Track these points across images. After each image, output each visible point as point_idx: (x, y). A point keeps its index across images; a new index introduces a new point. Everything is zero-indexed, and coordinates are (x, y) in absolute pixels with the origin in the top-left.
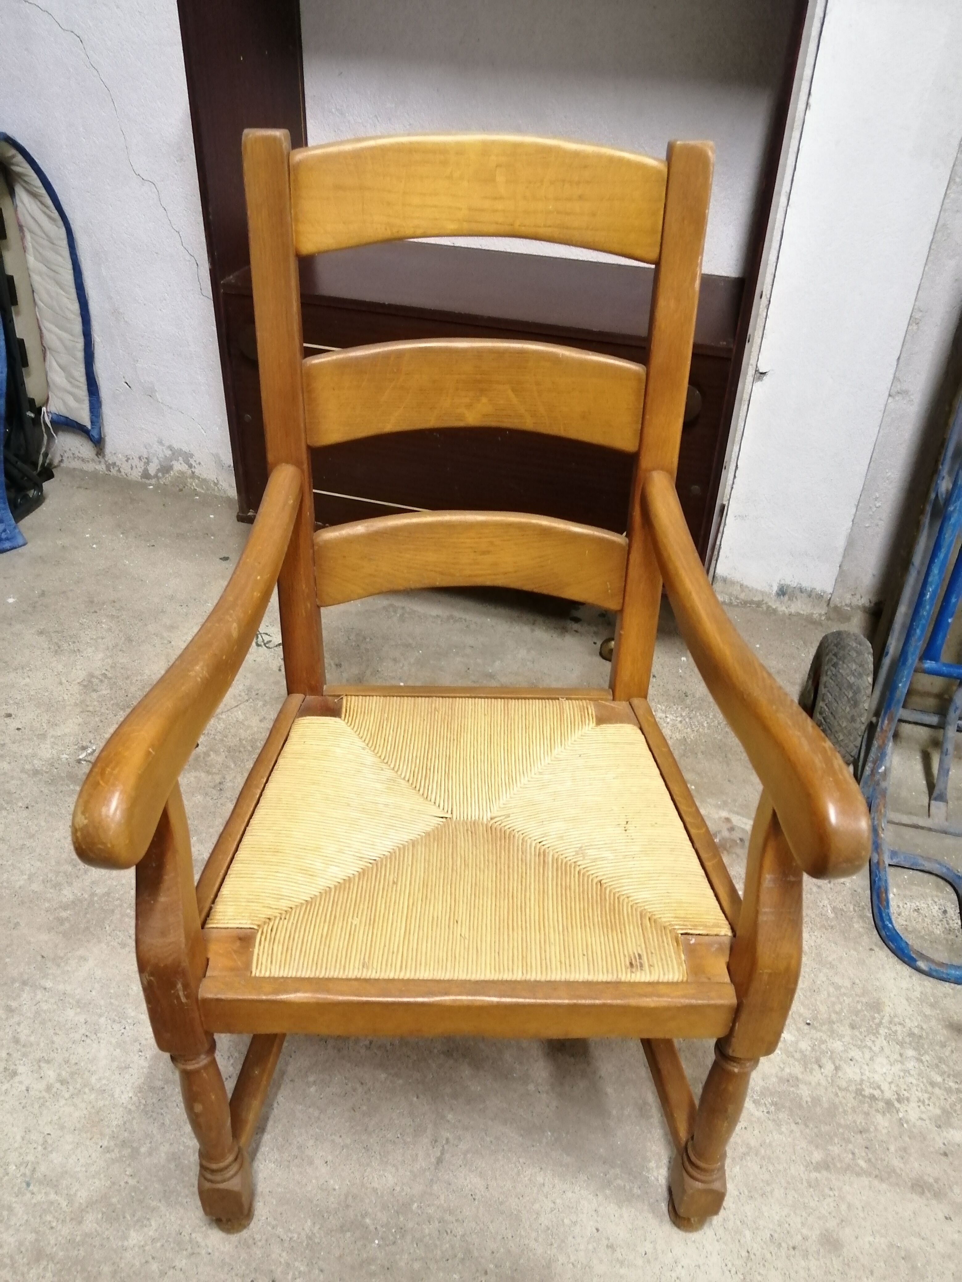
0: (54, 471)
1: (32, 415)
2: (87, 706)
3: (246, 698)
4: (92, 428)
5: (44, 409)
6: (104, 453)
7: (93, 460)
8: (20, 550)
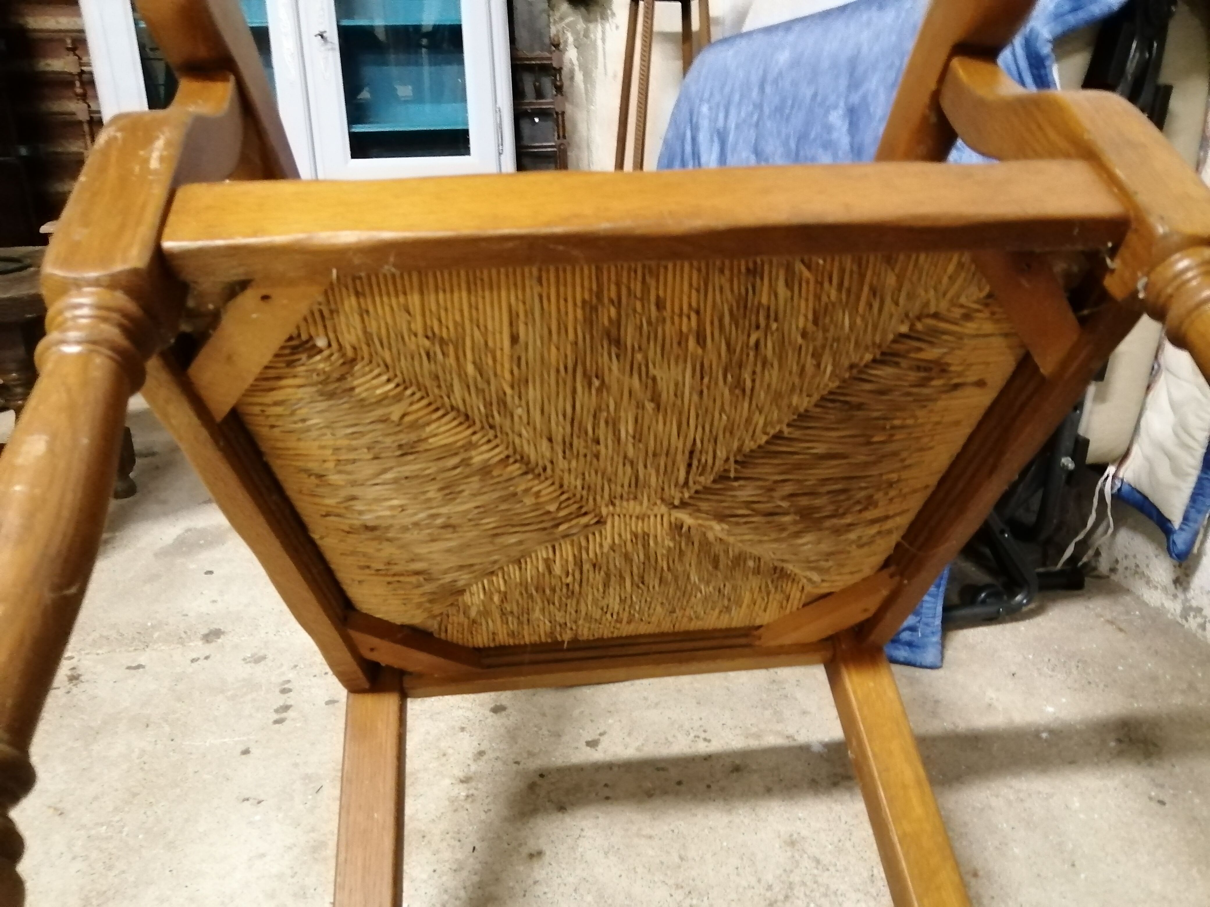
0: (1088, 580)
1: (1071, 466)
4: (1181, 529)
5: (1111, 470)
6: (1188, 583)
7: (1165, 589)
8: (918, 672)
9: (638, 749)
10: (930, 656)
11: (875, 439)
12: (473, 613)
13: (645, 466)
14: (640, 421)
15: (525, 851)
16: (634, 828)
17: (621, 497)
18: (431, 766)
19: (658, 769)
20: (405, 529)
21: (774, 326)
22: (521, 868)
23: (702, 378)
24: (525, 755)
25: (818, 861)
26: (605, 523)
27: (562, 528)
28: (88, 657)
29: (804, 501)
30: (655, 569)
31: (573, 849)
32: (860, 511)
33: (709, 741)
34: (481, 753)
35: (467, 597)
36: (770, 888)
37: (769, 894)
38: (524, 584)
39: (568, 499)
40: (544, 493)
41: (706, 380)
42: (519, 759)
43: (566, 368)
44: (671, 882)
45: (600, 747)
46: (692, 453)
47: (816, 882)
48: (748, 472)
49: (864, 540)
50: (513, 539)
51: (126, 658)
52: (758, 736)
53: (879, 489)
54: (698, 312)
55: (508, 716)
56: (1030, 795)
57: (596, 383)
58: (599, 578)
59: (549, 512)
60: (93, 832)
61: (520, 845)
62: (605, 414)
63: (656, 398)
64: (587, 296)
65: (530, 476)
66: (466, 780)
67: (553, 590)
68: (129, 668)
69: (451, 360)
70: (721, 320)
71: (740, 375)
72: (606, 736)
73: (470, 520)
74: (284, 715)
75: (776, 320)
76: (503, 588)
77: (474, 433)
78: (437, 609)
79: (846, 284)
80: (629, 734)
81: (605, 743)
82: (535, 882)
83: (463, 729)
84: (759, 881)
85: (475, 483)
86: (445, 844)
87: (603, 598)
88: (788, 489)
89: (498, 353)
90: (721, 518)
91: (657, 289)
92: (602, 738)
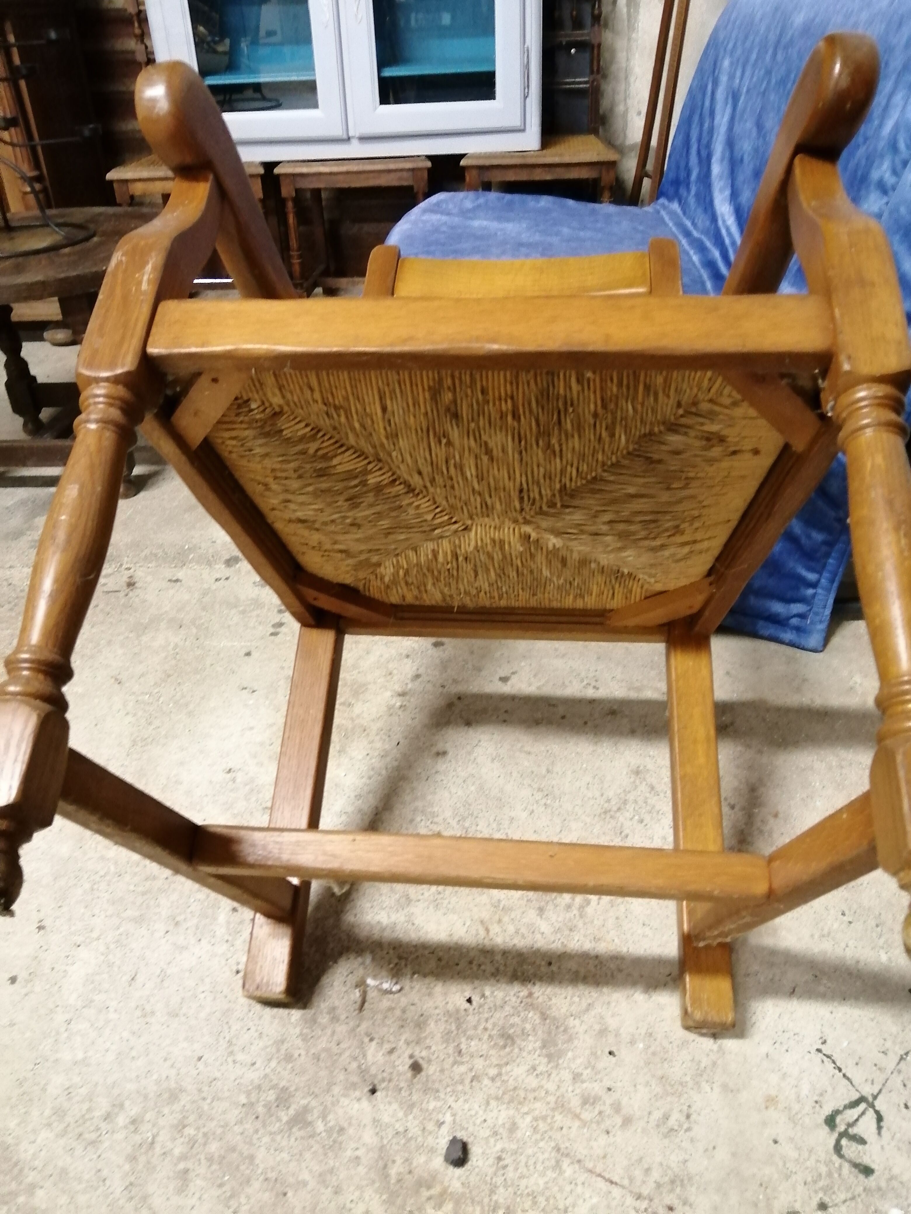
2: (500, 921)
3: (645, 1192)
9: (538, 688)
10: (814, 640)
11: (674, 486)
12: (387, 579)
13: (491, 496)
14: (479, 466)
15: (434, 750)
16: (519, 745)
17: (477, 515)
18: (379, 681)
19: (550, 705)
20: (325, 524)
21: (571, 410)
22: (429, 761)
23: (520, 442)
24: (450, 681)
25: (652, 788)
26: (470, 530)
27: (436, 532)
28: (141, 569)
29: (621, 527)
30: (512, 565)
31: (470, 753)
32: (669, 536)
33: (598, 689)
34: (418, 676)
35: (382, 569)
36: (608, 801)
37: (606, 805)
38: (418, 565)
39: (441, 512)
40: (422, 506)
41: (523, 443)
42: (445, 684)
43: (422, 429)
44: (536, 786)
45: (509, 683)
46: (521, 491)
47: (646, 802)
48: (576, 502)
49: (679, 556)
50: (402, 537)
51: (168, 572)
52: (639, 689)
53: (684, 521)
54: (512, 398)
55: (444, 651)
56: (851, 764)
57: (444, 441)
58: (469, 567)
59: (426, 521)
60: (140, 698)
61: (432, 745)
62: (452, 462)
63: (488, 452)
64: (431, 384)
65: (411, 495)
66: (402, 694)
67: (440, 572)
68: (170, 581)
69: (343, 419)
70: (530, 404)
71: (549, 441)
72: (516, 675)
73: (370, 522)
74: (278, 630)
75: (572, 405)
76: (405, 566)
77: (369, 463)
78: (361, 575)
79: (625, 382)
80: (535, 676)
81: (514, 680)
82: (437, 772)
83: (408, 656)
84: (602, 795)
85: (370, 498)
86: (378, 737)
87: (475, 580)
88: (607, 517)
89: (374, 418)
90: (558, 533)
91: (481, 380)
92: (513, 676)
